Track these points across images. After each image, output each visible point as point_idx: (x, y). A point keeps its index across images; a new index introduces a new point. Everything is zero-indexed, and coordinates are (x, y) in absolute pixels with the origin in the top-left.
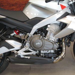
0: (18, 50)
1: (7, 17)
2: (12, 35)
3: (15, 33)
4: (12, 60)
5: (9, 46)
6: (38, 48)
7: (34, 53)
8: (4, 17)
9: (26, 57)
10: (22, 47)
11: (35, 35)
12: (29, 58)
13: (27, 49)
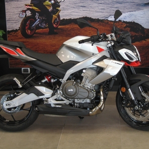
0: (48, 98)
1: (38, 60)
2: (43, 81)
3: (46, 80)
4: (41, 110)
6: (71, 96)
7: (67, 102)
8: (35, 60)
9: (57, 106)
10: (53, 95)
11: (69, 81)
13: (59, 96)
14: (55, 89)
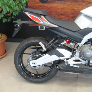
0: (67, 59)
1: (59, 26)
2: (63, 43)
3: (65, 42)
5: (60, 55)
6: (88, 58)
7: (83, 62)
8: (57, 26)
9: (76, 66)
10: (72, 56)
11: (86, 45)
12: (78, 67)
13: (77, 58)
14: (73, 52)
